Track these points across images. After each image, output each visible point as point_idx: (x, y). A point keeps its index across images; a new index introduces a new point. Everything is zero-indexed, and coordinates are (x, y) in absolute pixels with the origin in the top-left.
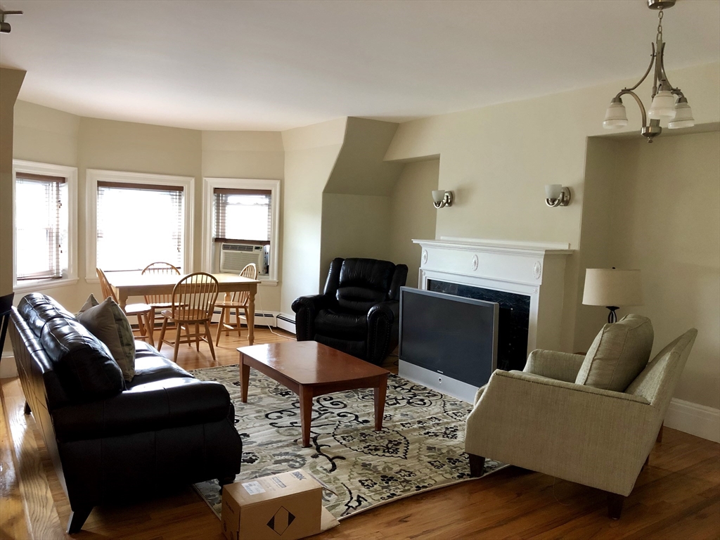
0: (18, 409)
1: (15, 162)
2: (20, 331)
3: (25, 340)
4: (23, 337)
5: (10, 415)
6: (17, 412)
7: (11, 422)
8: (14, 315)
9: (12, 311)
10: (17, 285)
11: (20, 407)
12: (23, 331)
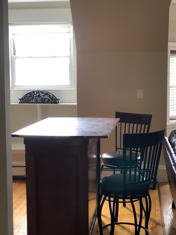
0: (168, 204)
1: (170, 44)
2: (169, 154)
3: (171, 161)
4: (170, 159)
5: (164, 207)
6: (168, 206)
7: (164, 212)
8: (166, 143)
9: (165, 140)
10: (170, 123)
11: (169, 203)
12: (171, 154)
